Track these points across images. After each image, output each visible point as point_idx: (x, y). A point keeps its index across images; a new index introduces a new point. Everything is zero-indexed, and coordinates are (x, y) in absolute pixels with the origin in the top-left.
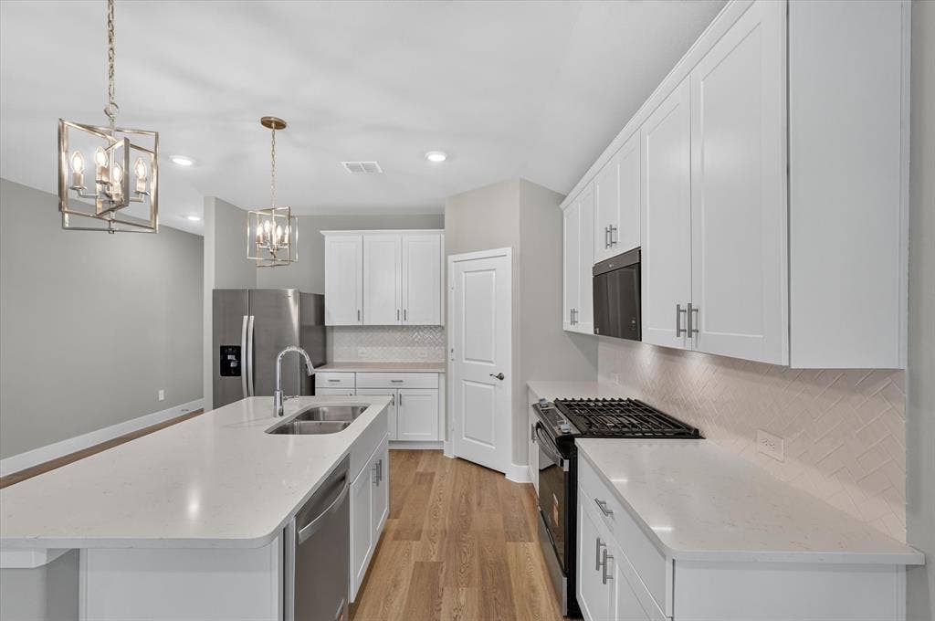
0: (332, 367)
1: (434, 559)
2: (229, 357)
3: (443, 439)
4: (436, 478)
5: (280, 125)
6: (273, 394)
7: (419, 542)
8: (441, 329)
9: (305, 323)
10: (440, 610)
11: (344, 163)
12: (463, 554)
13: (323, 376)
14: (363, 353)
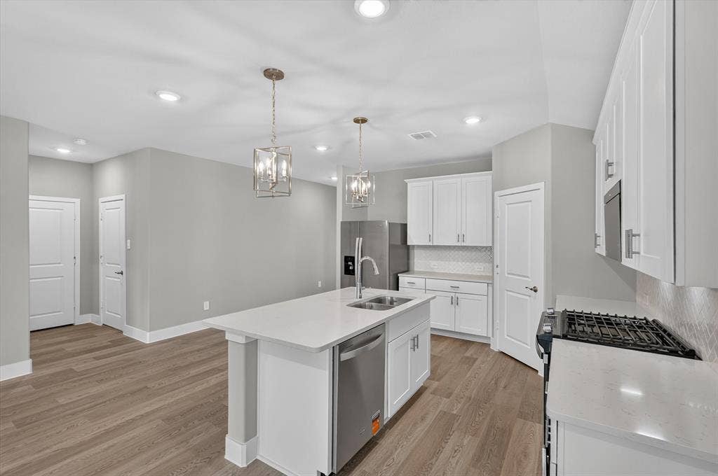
0: (413, 273)
1: (455, 412)
2: (349, 263)
3: (490, 335)
4: (477, 363)
5: (364, 121)
6: (355, 285)
7: (448, 400)
8: (490, 249)
9: (392, 243)
10: (447, 443)
11: (409, 135)
12: (478, 416)
13: (403, 279)
14: (434, 265)
